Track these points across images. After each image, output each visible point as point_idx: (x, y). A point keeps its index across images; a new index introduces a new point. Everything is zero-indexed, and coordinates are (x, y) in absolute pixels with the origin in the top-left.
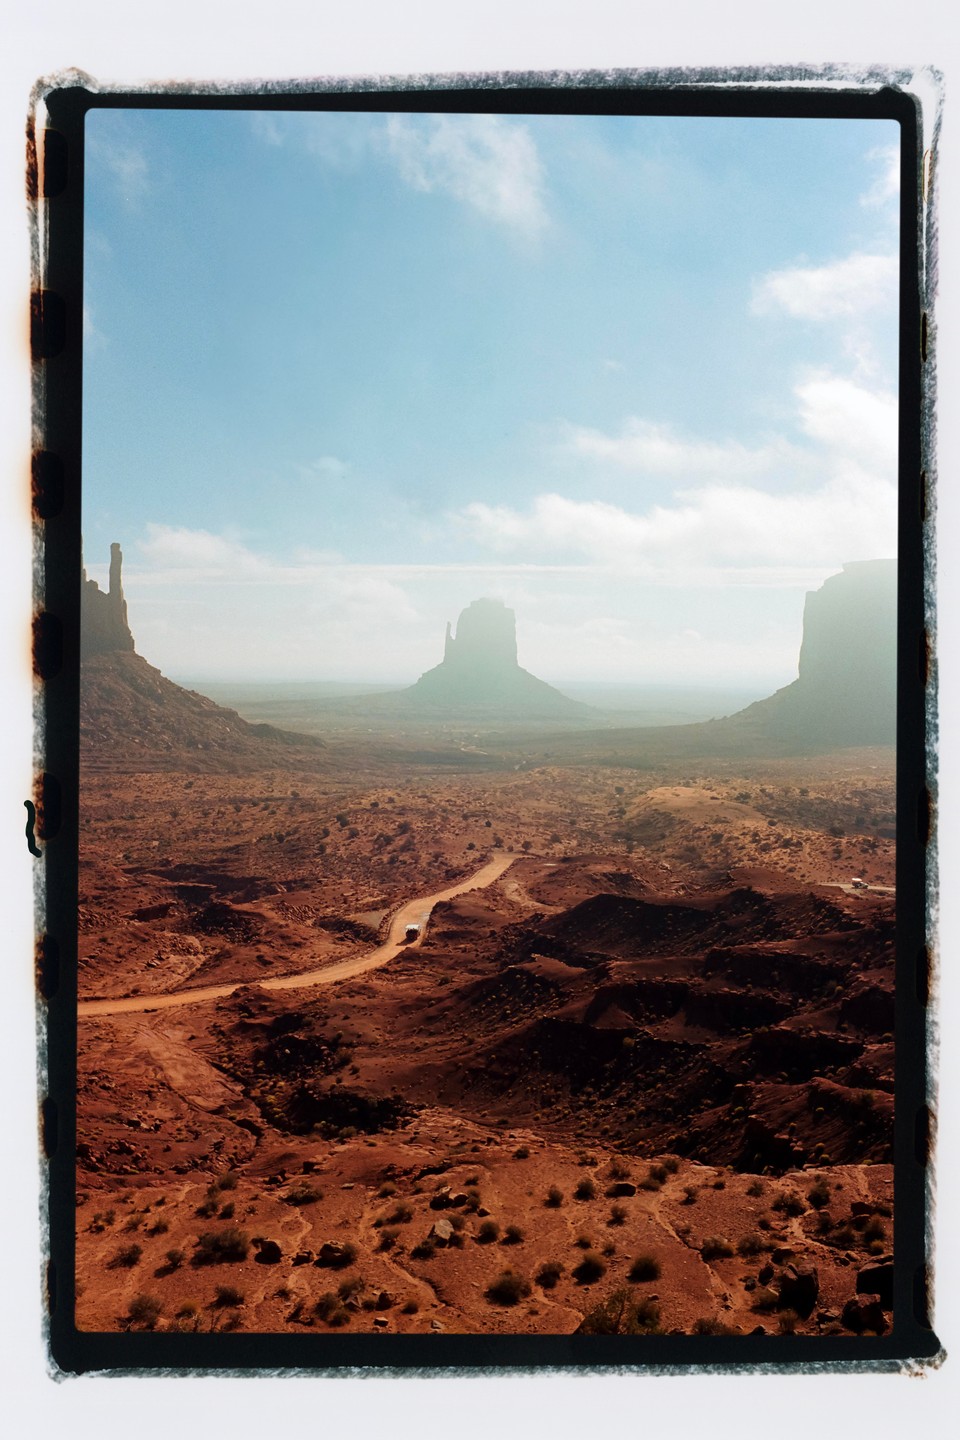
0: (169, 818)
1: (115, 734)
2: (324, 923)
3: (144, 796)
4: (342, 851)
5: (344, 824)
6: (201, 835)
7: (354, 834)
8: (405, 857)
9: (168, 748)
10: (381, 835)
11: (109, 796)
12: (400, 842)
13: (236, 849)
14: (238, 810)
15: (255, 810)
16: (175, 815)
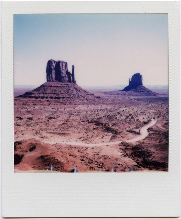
0: (86, 112)
1: (74, 98)
2: (128, 131)
3: (81, 109)
4: (120, 119)
5: (119, 114)
6: (92, 115)
7: (121, 116)
8: (132, 120)
9: (83, 100)
10: (127, 116)
11: (74, 109)
12: (130, 117)
13: (100, 118)
14: (98, 111)
15: (101, 111)
16: (87, 112)
